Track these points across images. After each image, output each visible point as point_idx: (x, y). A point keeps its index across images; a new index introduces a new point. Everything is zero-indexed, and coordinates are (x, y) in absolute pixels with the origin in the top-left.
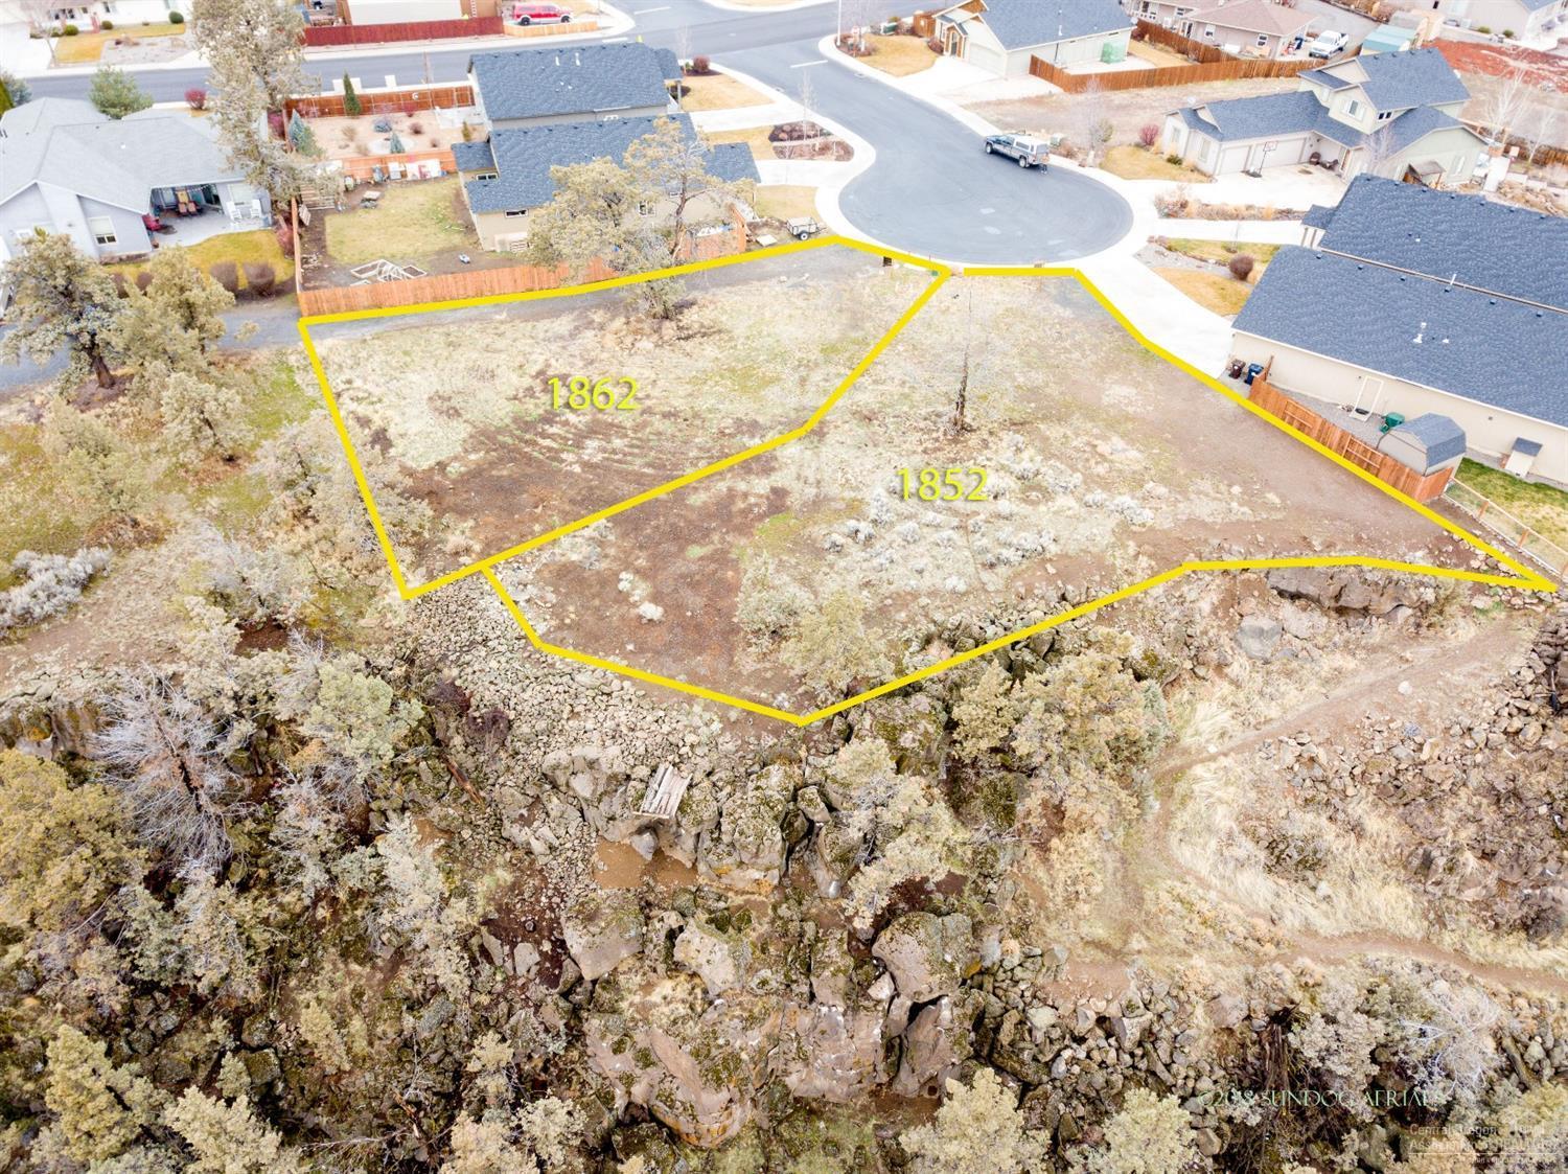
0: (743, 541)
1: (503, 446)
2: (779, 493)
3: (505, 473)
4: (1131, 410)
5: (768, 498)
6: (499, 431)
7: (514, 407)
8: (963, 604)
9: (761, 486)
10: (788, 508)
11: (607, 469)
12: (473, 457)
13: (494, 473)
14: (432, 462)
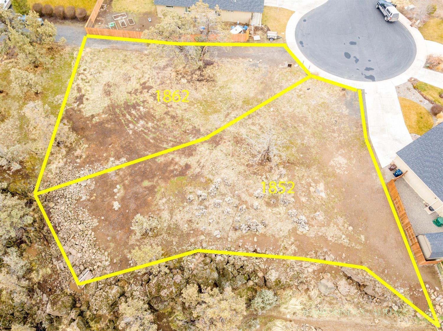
0: (163, 185)
1: (115, 113)
2: (187, 167)
3: (109, 126)
4: (338, 171)
5: (182, 168)
6: (118, 106)
7: (127, 96)
8: (216, 243)
9: (183, 161)
10: (186, 175)
11: (140, 135)
12: (103, 116)
13: (106, 125)
14: (90, 114)
